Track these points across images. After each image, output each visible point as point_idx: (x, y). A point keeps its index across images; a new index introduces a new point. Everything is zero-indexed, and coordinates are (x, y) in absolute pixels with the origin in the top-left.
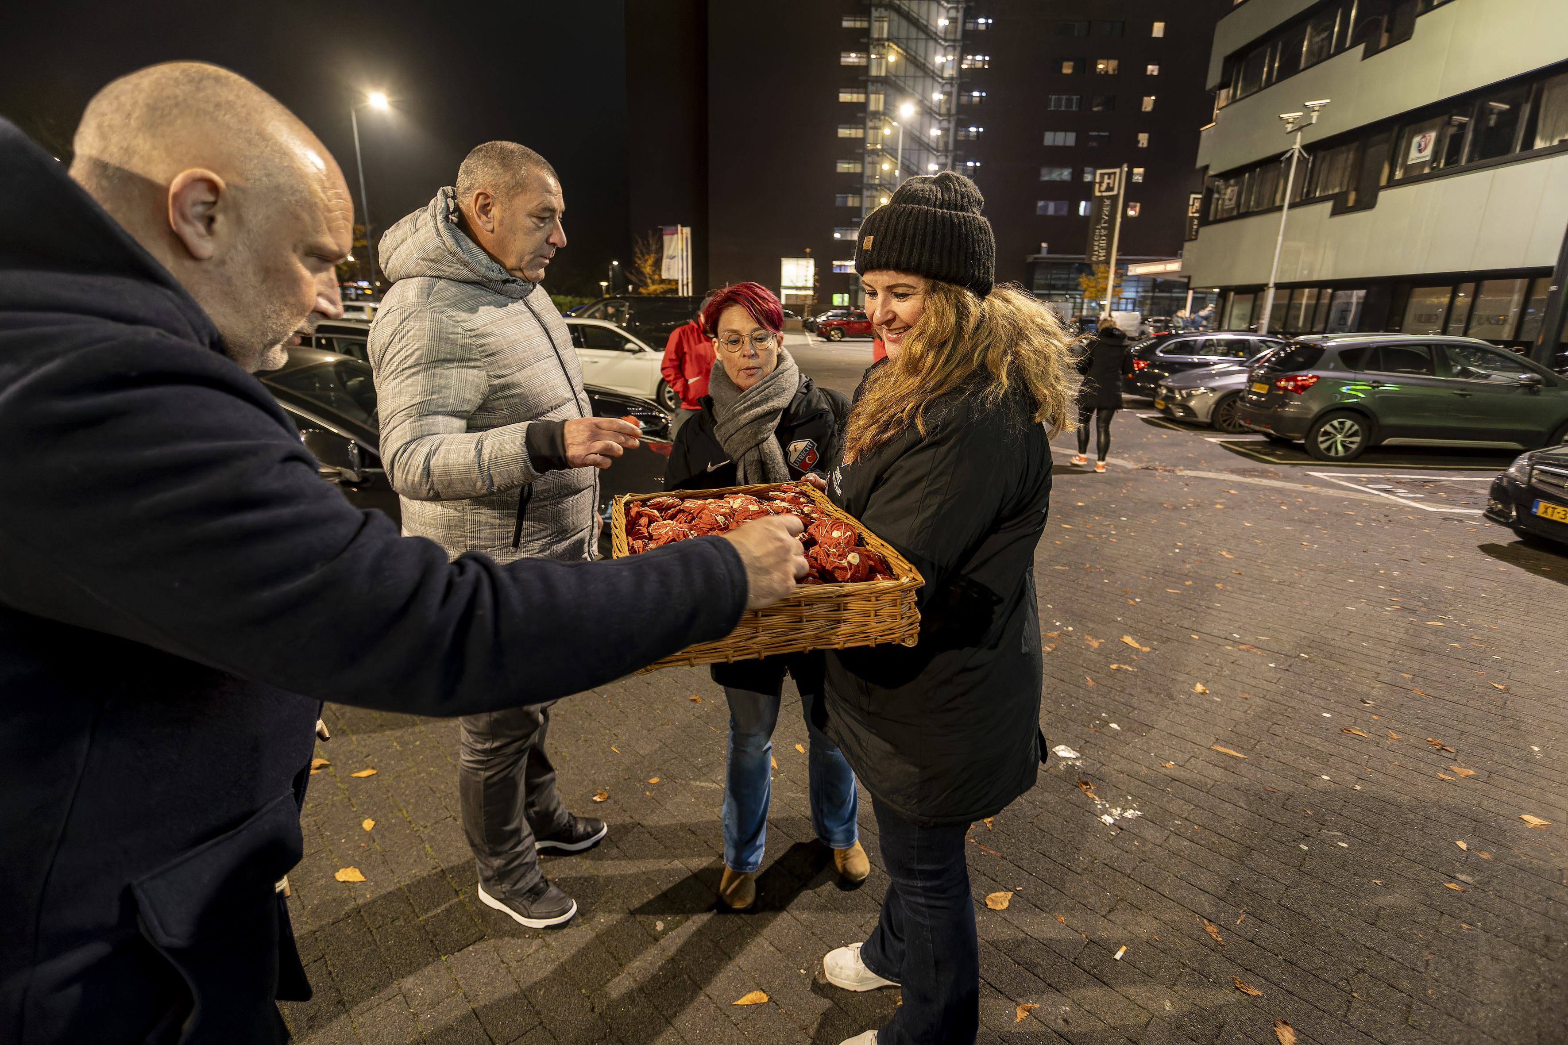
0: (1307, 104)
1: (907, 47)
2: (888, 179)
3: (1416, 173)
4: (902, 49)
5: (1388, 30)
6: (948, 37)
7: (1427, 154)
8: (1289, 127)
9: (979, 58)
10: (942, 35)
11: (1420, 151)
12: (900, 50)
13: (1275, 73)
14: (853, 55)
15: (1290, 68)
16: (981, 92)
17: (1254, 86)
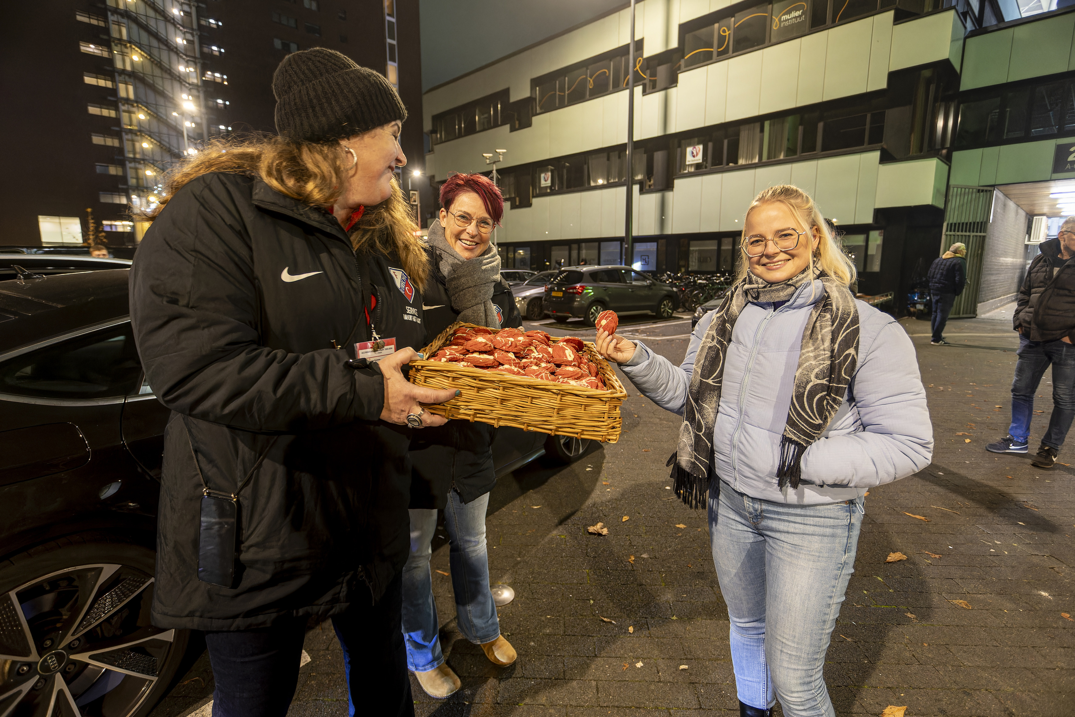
0: (497, 150)
1: (150, 52)
2: (151, 156)
3: (544, 191)
4: (146, 53)
5: (518, 120)
6: (189, 54)
7: (549, 183)
8: (488, 161)
9: (217, 75)
10: (183, 51)
11: (546, 181)
12: (143, 53)
13: (463, 130)
14: (92, 46)
15: (471, 130)
16: (225, 100)
17: (452, 136)
